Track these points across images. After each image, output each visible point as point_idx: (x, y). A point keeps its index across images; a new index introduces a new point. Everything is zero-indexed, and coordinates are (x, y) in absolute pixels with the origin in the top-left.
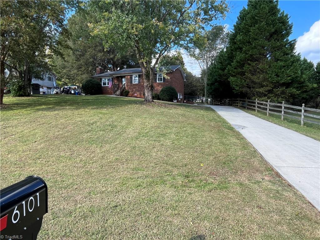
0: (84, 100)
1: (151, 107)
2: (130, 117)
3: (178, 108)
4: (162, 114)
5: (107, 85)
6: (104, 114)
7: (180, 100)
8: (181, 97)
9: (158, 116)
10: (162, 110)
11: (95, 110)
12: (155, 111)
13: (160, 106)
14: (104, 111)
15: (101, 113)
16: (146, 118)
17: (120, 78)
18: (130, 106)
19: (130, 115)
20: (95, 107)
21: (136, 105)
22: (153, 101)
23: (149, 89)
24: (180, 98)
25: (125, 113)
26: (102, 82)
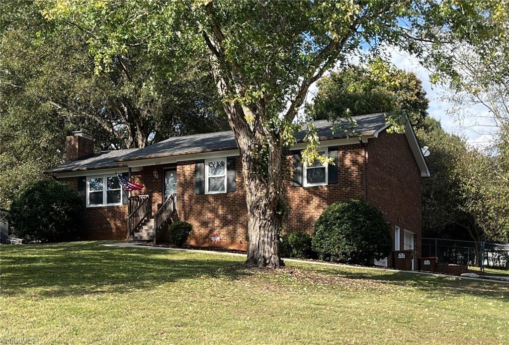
0: (17, 260)
1: (272, 288)
2: (185, 325)
3: (384, 292)
4: (315, 313)
5: (105, 204)
6: (89, 315)
7: (402, 256)
8: (409, 245)
9: (297, 323)
10: (317, 298)
11: (54, 301)
12: (286, 303)
13: (311, 281)
14: (88, 302)
15: (76, 312)
16: (246, 329)
17: (156, 176)
18: (186, 286)
19: (185, 320)
20: (56, 288)
21: (212, 280)
22: (282, 264)
23: (264, 213)
24: (406, 248)
25: (168, 311)
26: (89, 191)
